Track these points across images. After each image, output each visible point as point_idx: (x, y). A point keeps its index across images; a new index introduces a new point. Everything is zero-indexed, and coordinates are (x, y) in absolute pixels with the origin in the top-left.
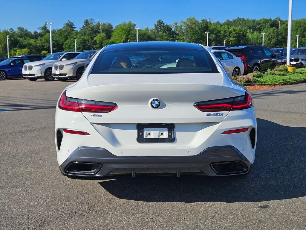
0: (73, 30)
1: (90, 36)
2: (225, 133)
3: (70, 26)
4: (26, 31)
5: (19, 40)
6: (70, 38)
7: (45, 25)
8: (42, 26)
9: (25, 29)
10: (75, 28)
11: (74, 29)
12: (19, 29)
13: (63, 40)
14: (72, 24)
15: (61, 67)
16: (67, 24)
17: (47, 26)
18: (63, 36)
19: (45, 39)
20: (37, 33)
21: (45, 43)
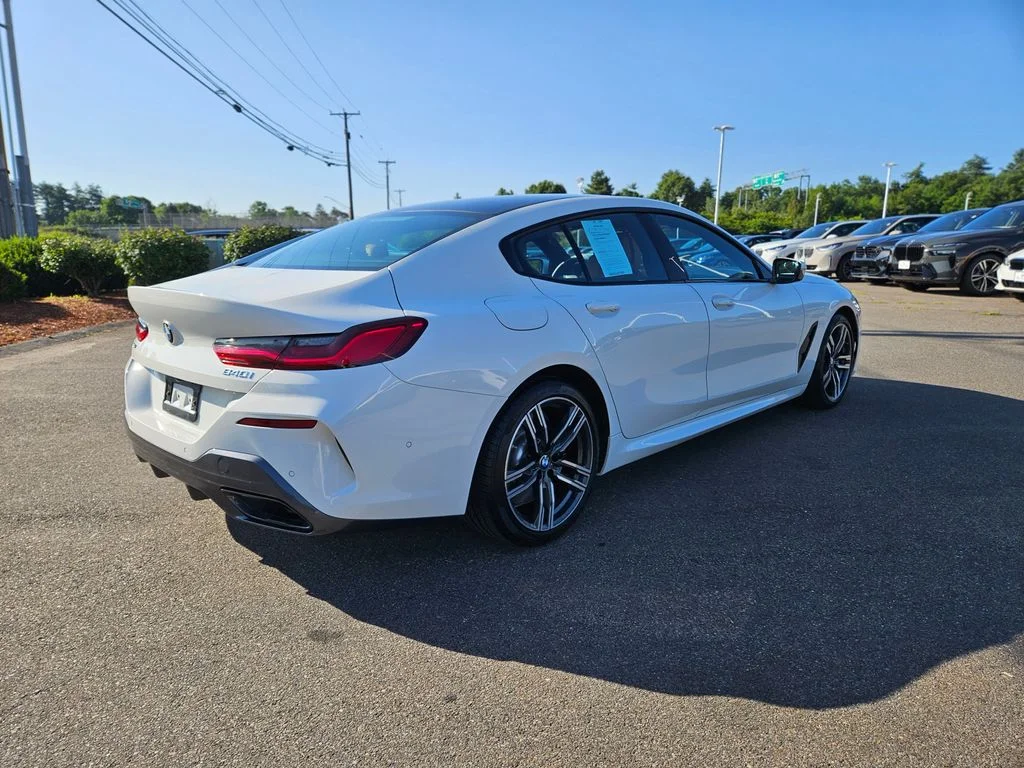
0: (983, 174)
1: (1013, 185)
2: (241, 422)
3: (979, 165)
4: (876, 182)
5: (846, 201)
6: (960, 192)
7: (919, 168)
8: (911, 171)
9: (873, 178)
10: (988, 169)
11: (987, 172)
12: (861, 179)
13: (944, 196)
14: (983, 161)
15: (809, 253)
16: (971, 164)
17: (922, 169)
18: (945, 188)
19: (903, 197)
20: (898, 184)
21: (901, 203)
